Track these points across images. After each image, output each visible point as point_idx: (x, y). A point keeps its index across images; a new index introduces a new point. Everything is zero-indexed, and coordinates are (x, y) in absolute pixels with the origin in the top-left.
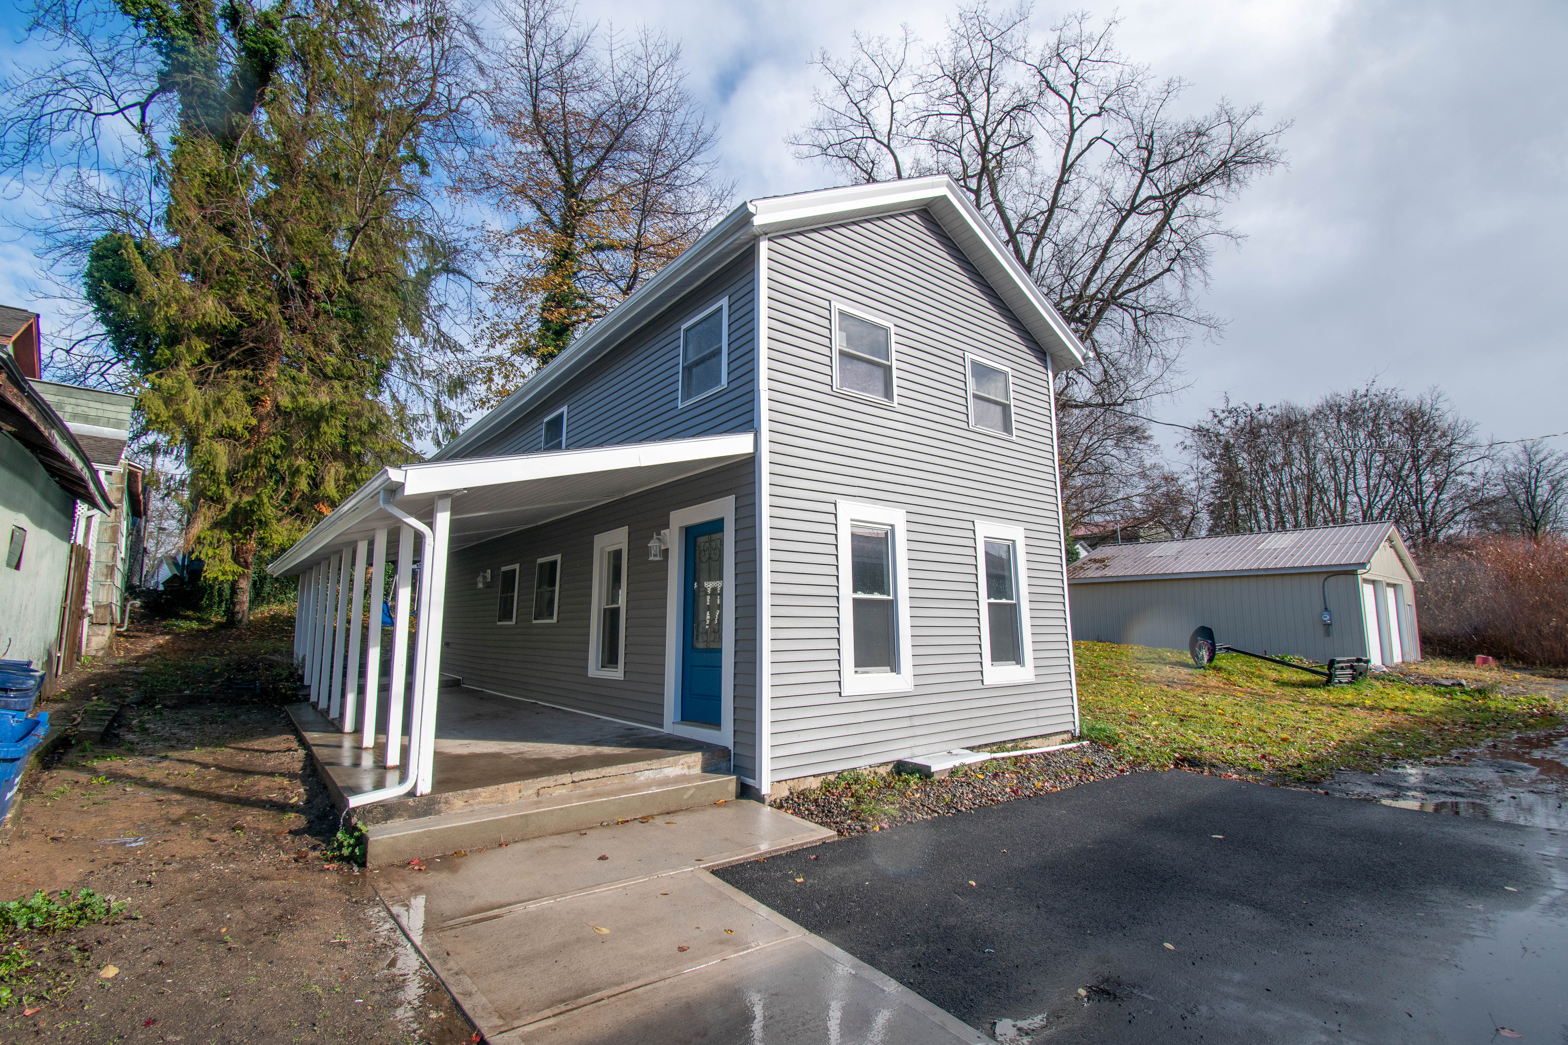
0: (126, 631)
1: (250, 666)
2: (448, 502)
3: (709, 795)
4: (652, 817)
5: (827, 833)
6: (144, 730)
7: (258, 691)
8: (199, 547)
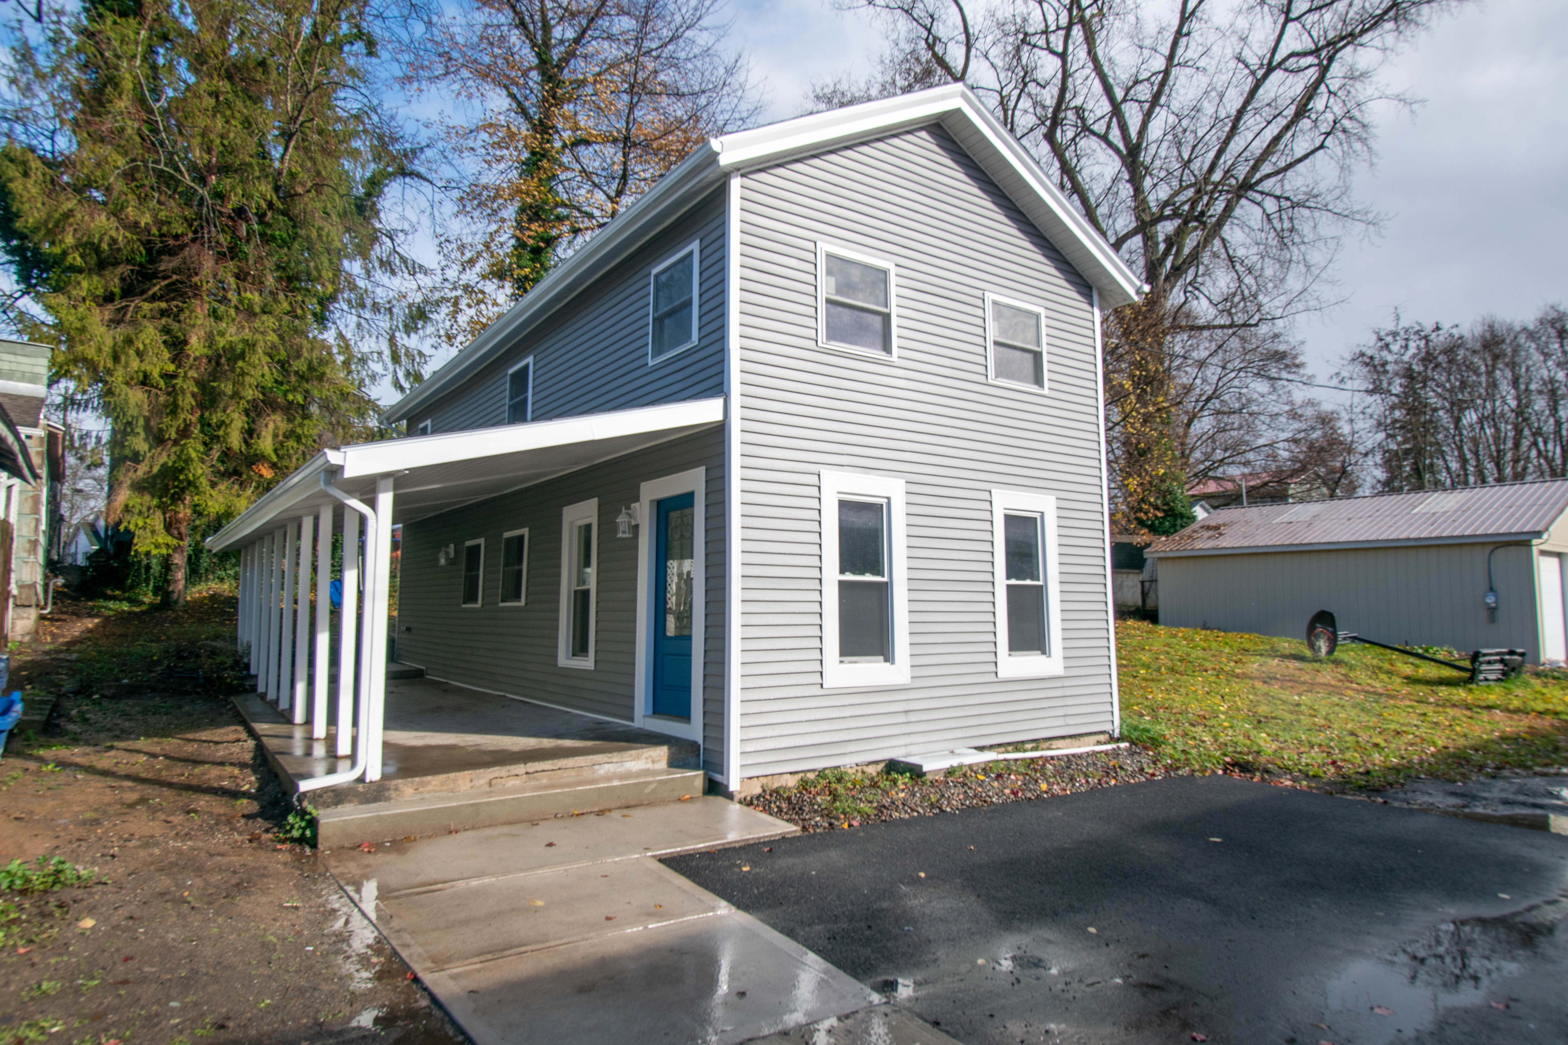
0: (50, 613)
1: (191, 653)
2: (390, 482)
3: (673, 790)
4: (610, 810)
5: (789, 828)
6: (85, 720)
7: (201, 681)
8: (128, 517)
